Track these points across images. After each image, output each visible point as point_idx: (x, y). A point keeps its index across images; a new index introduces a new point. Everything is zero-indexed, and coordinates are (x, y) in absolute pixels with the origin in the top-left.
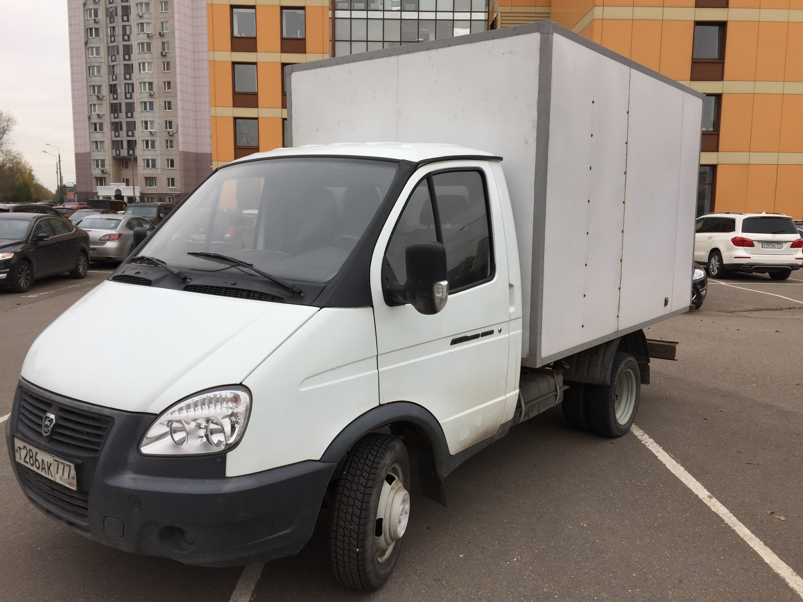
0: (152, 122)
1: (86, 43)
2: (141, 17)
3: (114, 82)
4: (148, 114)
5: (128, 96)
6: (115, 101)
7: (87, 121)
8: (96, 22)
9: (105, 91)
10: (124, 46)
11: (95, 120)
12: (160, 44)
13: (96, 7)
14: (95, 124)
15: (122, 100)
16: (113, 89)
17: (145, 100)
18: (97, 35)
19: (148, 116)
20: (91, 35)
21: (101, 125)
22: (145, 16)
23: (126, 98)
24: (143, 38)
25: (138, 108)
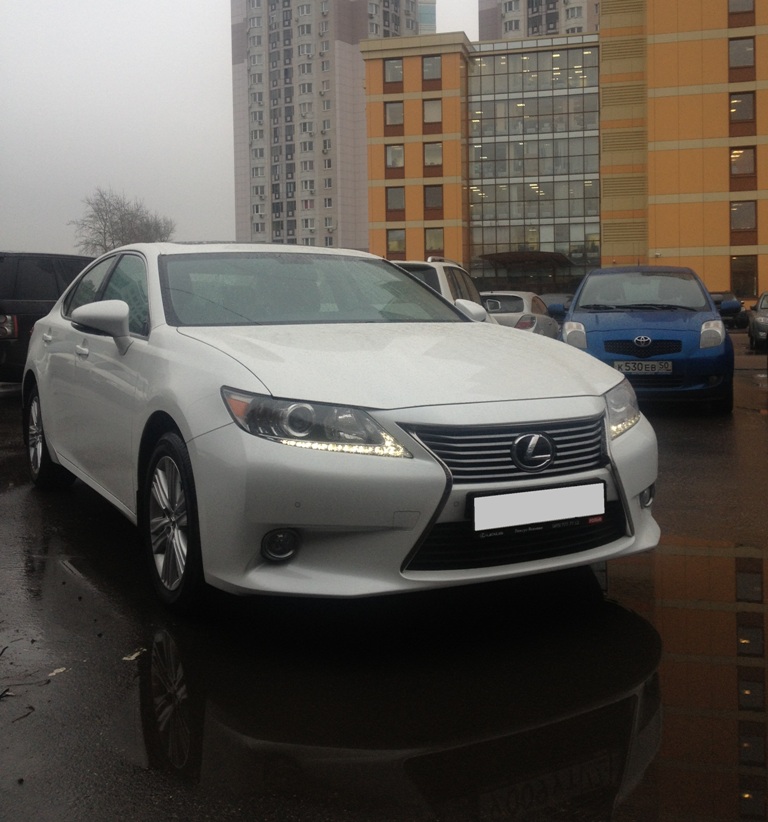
0: (312, 220)
1: (251, 145)
2: (304, 117)
3: (277, 182)
4: (308, 212)
5: (290, 195)
6: (278, 201)
7: (249, 221)
8: (260, 124)
9: (268, 191)
10: (287, 146)
11: (257, 220)
12: (322, 143)
13: (260, 109)
14: (257, 224)
15: (284, 199)
16: (275, 189)
17: (306, 198)
18: (261, 137)
19: (308, 214)
20: (256, 138)
21: (263, 224)
22: (308, 116)
23: (288, 197)
24: (305, 137)
25: (299, 206)
